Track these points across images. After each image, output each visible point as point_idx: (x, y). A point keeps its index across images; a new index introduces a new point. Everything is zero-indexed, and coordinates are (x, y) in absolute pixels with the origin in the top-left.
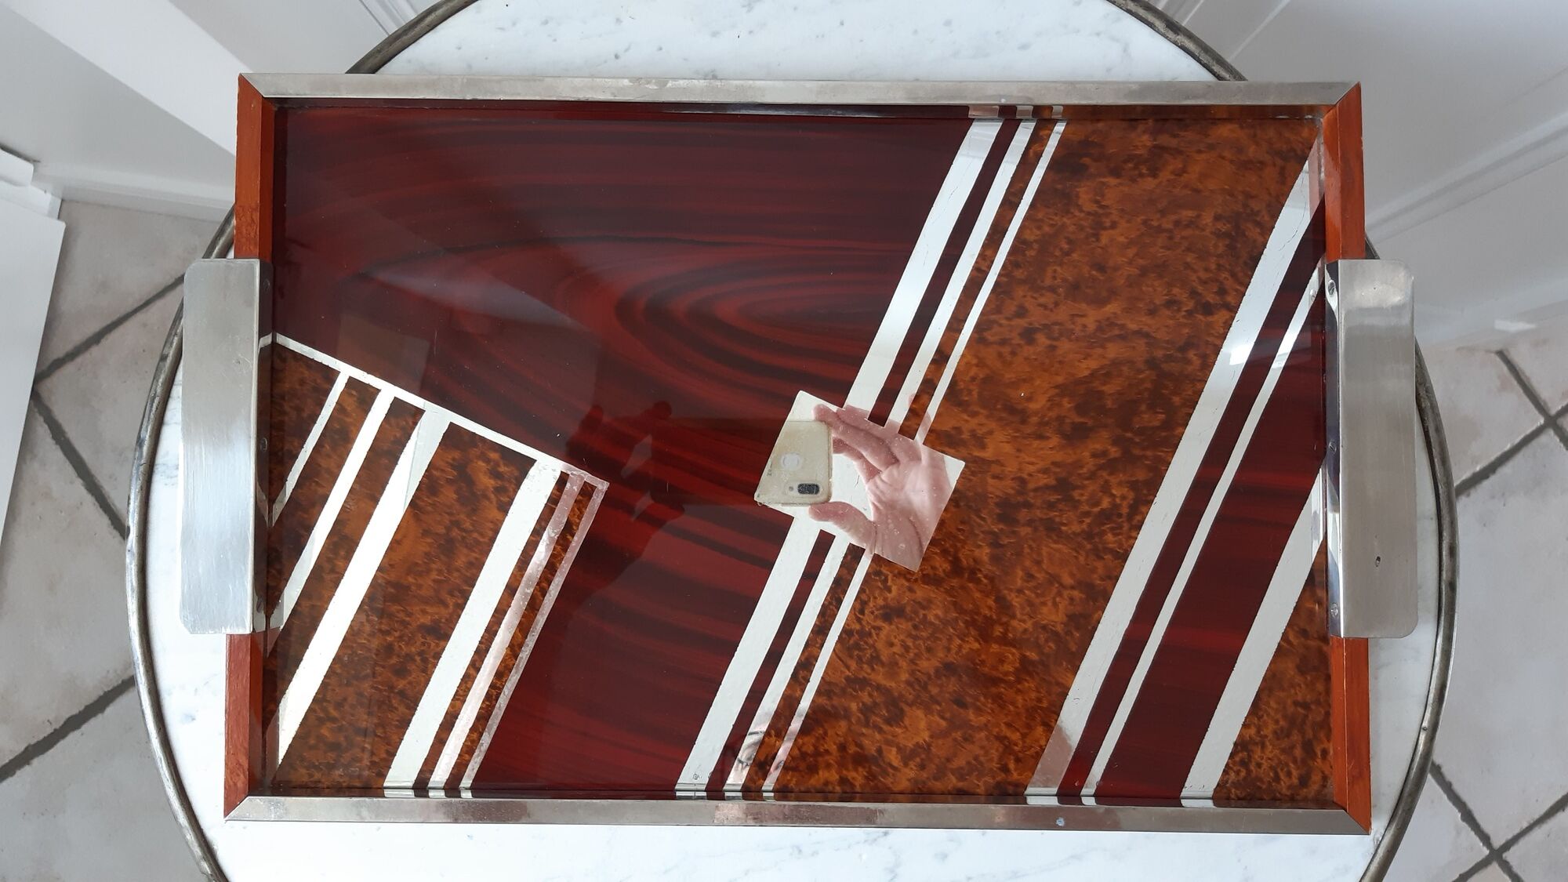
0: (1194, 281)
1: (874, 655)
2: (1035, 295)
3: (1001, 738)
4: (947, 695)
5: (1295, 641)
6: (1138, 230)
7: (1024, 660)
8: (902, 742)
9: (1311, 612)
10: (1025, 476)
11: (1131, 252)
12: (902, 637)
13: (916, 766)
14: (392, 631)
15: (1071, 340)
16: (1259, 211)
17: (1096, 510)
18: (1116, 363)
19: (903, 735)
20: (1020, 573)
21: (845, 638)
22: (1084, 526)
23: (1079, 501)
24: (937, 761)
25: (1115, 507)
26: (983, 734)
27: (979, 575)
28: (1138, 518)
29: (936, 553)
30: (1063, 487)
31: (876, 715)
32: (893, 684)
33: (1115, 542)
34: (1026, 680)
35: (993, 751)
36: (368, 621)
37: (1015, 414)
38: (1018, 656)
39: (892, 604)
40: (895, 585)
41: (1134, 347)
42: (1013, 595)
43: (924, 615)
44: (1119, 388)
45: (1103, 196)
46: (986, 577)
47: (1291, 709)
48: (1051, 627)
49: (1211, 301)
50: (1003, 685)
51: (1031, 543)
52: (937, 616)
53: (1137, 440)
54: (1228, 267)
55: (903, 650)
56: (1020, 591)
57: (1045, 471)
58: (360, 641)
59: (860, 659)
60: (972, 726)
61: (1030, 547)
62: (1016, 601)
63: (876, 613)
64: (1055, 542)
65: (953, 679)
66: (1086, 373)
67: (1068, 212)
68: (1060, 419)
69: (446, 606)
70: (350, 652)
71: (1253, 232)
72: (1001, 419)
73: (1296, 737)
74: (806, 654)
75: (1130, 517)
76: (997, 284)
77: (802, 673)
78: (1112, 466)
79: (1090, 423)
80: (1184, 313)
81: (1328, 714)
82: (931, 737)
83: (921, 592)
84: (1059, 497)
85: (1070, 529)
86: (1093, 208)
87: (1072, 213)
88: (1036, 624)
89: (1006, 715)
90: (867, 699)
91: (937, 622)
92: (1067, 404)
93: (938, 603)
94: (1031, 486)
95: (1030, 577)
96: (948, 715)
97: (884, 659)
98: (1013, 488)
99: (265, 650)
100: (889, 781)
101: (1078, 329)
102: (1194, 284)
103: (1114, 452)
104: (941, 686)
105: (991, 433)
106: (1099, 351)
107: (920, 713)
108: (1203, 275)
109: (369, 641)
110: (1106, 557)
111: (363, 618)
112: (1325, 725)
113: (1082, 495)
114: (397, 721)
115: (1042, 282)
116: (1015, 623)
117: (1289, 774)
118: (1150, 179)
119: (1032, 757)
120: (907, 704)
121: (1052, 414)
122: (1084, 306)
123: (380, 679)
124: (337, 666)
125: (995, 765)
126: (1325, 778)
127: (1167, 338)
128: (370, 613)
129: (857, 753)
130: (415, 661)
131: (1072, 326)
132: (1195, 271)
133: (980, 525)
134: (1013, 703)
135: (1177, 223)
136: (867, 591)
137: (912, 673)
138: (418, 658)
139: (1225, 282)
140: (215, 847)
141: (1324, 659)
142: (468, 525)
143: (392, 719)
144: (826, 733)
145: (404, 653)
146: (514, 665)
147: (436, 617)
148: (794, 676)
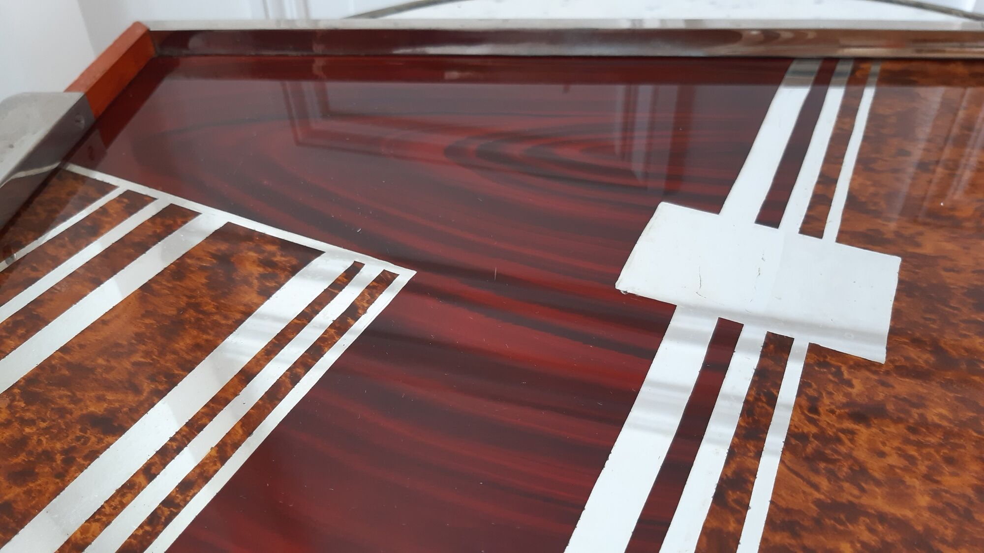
1: (856, 468)
12: (896, 443)
14: (39, 421)
21: (797, 445)
29: (905, 343)
32: (909, 514)
39: (861, 400)
40: (856, 378)
52: (942, 416)
55: (905, 462)
59: (832, 476)
63: (838, 411)
69: (138, 392)
74: (733, 466)
77: (732, 496)
83: (904, 386)
90: (867, 537)
91: (945, 423)
93: (937, 400)
97: (875, 474)
98: (978, 281)
105: (920, 234)
120: (943, 541)
130: (53, 461)
133: (955, 315)
136: (814, 386)
137: (936, 495)
138: (59, 458)
142: (210, 308)
145: (40, 450)
146: (216, 471)
147: (117, 405)
148: (719, 497)
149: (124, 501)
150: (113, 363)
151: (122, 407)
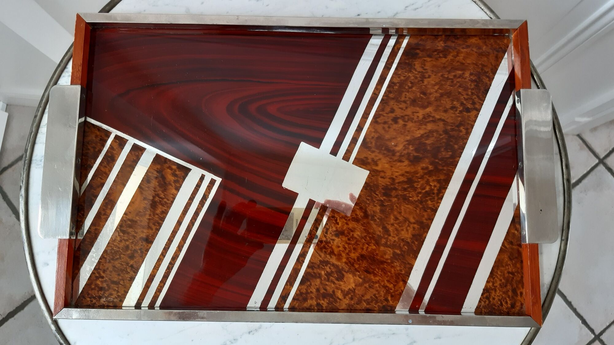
0: (462, 99)
1: (332, 251)
2: (397, 104)
3: (385, 287)
4: (362, 268)
5: (508, 246)
6: (439, 78)
7: (394, 253)
8: (343, 288)
9: (514, 234)
10: (394, 177)
11: (436, 87)
12: (343, 244)
13: (349, 298)
14: (129, 240)
15: (412, 122)
16: (488, 72)
17: (424, 191)
18: (431, 132)
19: (344, 285)
20: (392, 217)
21: (320, 244)
22: (419, 198)
23: (416, 187)
24: (358, 296)
25: (432, 190)
26: (377, 285)
27: (376, 218)
28: (441, 194)
29: (357, 209)
30: (410, 182)
31: (332, 276)
33: (432, 205)
34: (395, 262)
35: (382, 292)
36: (119, 235)
37: (390, 152)
38: (392, 252)
39: (339, 230)
40: (340, 222)
41: (438, 125)
42: (389, 226)
43: (353, 235)
44: (432, 142)
45: (425, 65)
46: (378, 219)
47: (506, 275)
48: (405, 240)
49: (469, 107)
50: (386, 264)
51: (397, 204)
52: (358, 235)
53: (440, 163)
54: (476, 94)
55: (344, 249)
56: (392, 225)
57: (403, 175)
58: (115, 244)
59: (325, 253)
60: (373, 281)
61: (396, 206)
62: (391, 229)
63: (332, 233)
64: (407, 204)
65: (365, 261)
66: (419, 135)
67: (410, 71)
68: (409, 154)
69: (152, 229)
70: (110, 248)
71: (486, 80)
72: (384, 154)
73: (509, 287)
74: (303, 250)
75: (438, 194)
76: (382, 100)
77: (301, 259)
78: (430, 173)
79: (421, 155)
80: (458, 112)
81: (522, 277)
82: (356, 286)
83: (352, 225)
84: (408, 186)
85: (413, 199)
86: (421, 70)
87: (412, 72)
88: (399, 239)
89: (387, 277)
90: (328, 270)
91: (358, 237)
92: (411, 148)
93: (359, 229)
94: (397, 181)
95: (396, 219)
96: (362, 277)
97: (336, 253)
98: (389, 182)
99: (75, 247)
100: (337, 305)
101: (415, 118)
102: (462, 100)
103: (431, 167)
104: (359, 264)
105: (380, 159)
106: (424, 127)
107: (351, 276)
108: (466, 97)
109: (119, 244)
110: (428, 211)
111: (117, 234)
112: (521, 282)
113: (418, 185)
114: (129, 278)
115: (401, 99)
116: (390, 238)
117: (507, 303)
118: (444, 59)
119: (398, 294)
121: (405, 152)
122: (418, 109)
123: (123, 260)
124: (105, 254)
125: (382, 298)
126: (522, 304)
127: (452, 122)
128: (120, 232)
129: (324, 292)
130: (138, 252)
131: (413, 117)
132: (462, 95)
133: (376, 197)
134: (390, 272)
135: (455, 76)
136: (329, 225)
137: (347, 259)
138: (139, 251)
139: (475, 99)
141: (520, 254)
142: (162, 196)
143: (127, 277)
144: (311, 284)
145: (133, 249)
146: (180, 254)
148: (298, 260)
149: (160, 263)
150: (141, 219)
151: (149, 234)
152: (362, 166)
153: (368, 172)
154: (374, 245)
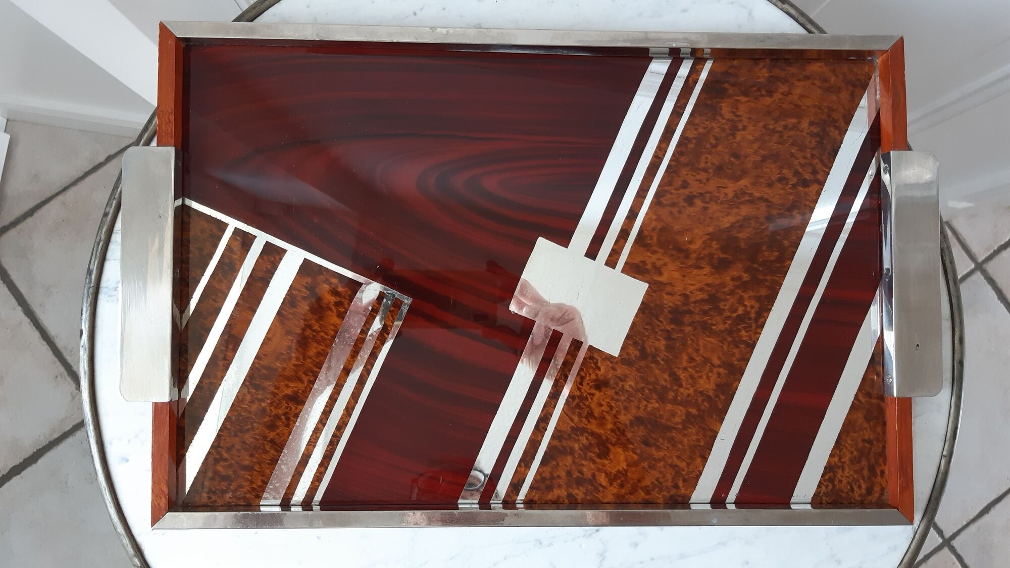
0: (797, 165)
1: (590, 412)
2: (694, 174)
3: (673, 466)
4: (638, 438)
5: (863, 401)
6: (761, 131)
7: (688, 415)
8: (609, 469)
9: (873, 380)
10: (688, 293)
11: (756, 146)
12: (608, 400)
13: (617, 485)
14: (265, 400)
15: (717, 203)
16: (838, 120)
17: (734, 315)
18: (747, 219)
19: (609, 465)
20: (685, 357)
21: (570, 401)
22: (727, 326)
23: (723, 309)
24: (631, 482)
25: (747, 313)
26: (662, 464)
27: (658, 359)
28: (762, 320)
29: (630, 345)
30: (713, 300)
31: (591, 452)
32: (602, 432)
33: (747, 336)
34: (689, 427)
35: (668, 475)
36: (249, 392)
37: (680, 252)
38: (684, 411)
39: (601, 378)
40: (603, 365)
41: (758, 209)
42: (681, 371)
43: (623, 386)
44: (748, 235)
45: (737, 109)
46: (663, 360)
47: (861, 445)
48: (705, 392)
49: (808, 178)
50: (674, 431)
51: (692, 337)
52: (631, 386)
53: (761, 269)
54: (819, 156)
55: (609, 409)
56: (685, 369)
57: (701, 290)
58: (243, 406)
59: (580, 415)
60: (655, 458)
61: (692, 340)
62: (683, 375)
63: (591, 384)
64: (708, 336)
65: (642, 428)
66: (728, 225)
67: (714, 119)
68: (711, 256)
69: (302, 382)
70: (236, 414)
71: (834, 133)
72: (672, 255)
73: (864, 463)
74: (545, 412)
75: (756, 320)
76: (669, 166)
77: (542, 425)
78: (745, 286)
79: (730, 257)
80: (790, 186)
81: (884, 447)
82: (628, 466)
83: (621, 370)
84: (710, 307)
85: (718, 328)
86: (731, 116)
87: (718, 120)
88: (695, 391)
89: (677, 451)
90: (585, 441)
91: (630, 390)
92: (715, 245)
93: (632, 377)
94: (692, 299)
95: (692, 359)
96: (638, 451)
97: (596, 415)
98: (679, 301)
99: (178, 412)
100: (600, 496)
101: (722, 196)
102: (797, 166)
103: (746, 277)
104: (634, 432)
105: (665, 264)
106: (735, 210)
107: (620, 450)
108: (803, 161)
109: (250, 406)
110: (741, 346)
111: (246, 391)
112: (882, 455)
113: (725, 305)
114: (269, 460)
115: (699, 165)
116: (682, 390)
117: (860, 487)
118: (768, 98)
119: (694, 478)
120: (611, 444)
121: (706, 252)
122: (726, 181)
123: (257, 432)
124: (228, 423)
125: (669, 484)
126: (883, 489)
127: (780, 202)
128: (250, 387)
129: (578, 477)
130: (281, 419)
131: (718, 195)
132: (797, 159)
133: (659, 326)
134: (681, 443)
135: (785, 127)
136: (585, 370)
137: (615, 424)
138: (283, 417)
139: (817, 166)
140: (143, 548)
141: (881, 412)
142: (317, 327)
143: (266, 459)
144: (558, 464)
145: (273, 414)
146: (349, 421)
147: (296, 389)
148: (537, 427)
149: (318, 436)
150: (284, 365)
151: (298, 390)
152: (636, 275)
153: (647, 285)
154: (657, 402)
